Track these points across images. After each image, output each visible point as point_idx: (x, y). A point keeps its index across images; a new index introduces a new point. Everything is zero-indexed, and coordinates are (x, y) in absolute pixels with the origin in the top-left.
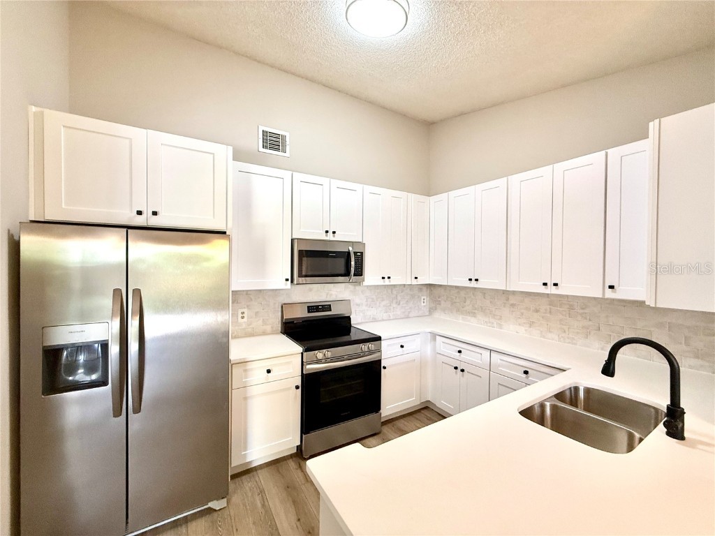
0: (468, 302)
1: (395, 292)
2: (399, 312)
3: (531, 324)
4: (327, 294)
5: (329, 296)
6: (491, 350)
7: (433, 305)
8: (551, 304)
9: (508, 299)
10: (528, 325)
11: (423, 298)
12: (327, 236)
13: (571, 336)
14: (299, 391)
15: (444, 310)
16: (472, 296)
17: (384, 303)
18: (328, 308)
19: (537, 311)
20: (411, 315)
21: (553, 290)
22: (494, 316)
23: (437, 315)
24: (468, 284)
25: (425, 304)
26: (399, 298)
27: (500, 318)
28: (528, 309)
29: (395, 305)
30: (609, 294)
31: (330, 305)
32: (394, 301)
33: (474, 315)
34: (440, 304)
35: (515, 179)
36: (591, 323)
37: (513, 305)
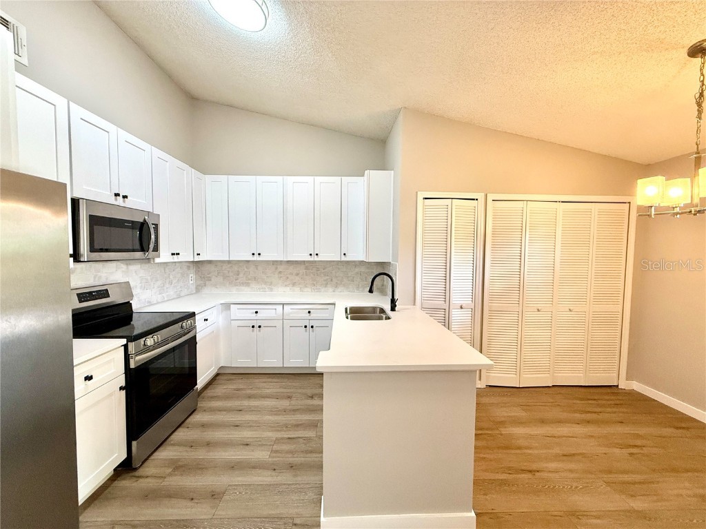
0: (241, 275)
1: (167, 270)
2: (171, 292)
3: (294, 284)
4: (95, 278)
5: (97, 279)
6: (283, 304)
7: (200, 282)
8: (307, 268)
9: (277, 268)
10: (291, 285)
11: (191, 275)
12: (116, 200)
13: (318, 287)
14: (124, 392)
15: (215, 286)
16: (246, 269)
17: (159, 283)
18: (105, 294)
19: (297, 274)
20: (182, 294)
21: (316, 258)
22: (265, 283)
23: (206, 291)
24: (251, 258)
25: (192, 282)
26: (171, 277)
27: (271, 284)
28: (291, 274)
29: (167, 285)
30: (344, 258)
31: (107, 290)
32: (167, 281)
33: (247, 284)
34: (211, 280)
35: (291, 179)
36: (327, 277)
37: (280, 272)
